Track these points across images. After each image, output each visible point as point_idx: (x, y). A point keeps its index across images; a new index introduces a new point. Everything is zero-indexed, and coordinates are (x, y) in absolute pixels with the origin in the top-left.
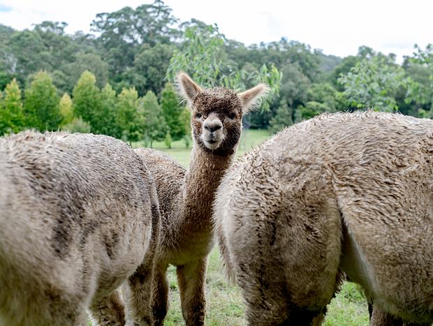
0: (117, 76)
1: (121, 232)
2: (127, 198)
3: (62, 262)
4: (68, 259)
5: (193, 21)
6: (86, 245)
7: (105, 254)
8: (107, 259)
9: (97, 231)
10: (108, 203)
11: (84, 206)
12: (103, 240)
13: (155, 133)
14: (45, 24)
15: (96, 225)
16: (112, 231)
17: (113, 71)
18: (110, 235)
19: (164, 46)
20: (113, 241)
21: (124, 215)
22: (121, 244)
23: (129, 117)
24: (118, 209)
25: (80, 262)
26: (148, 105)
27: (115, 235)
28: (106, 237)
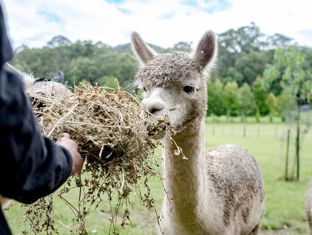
0: (224, 74)
1: (250, 208)
2: (253, 188)
3: (227, 228)
4: (229, 226)
5: (277, 34)
6: (236, 217)
7: (243, 221)
8: (244, 224)
9: (240, 209)
10: (244, 192)
11: (234, 196)
12: (242, 213)
13: (249, 112)
14: (180, 43)
15: (239, 206)
16: (246, 208)
17: (221, 71)
18: (245, 210)
19: (256, 53)
20: (246, 213)
21: (252, 198)
22: (250, 215)
23: (231, 101)
24: (249, 195)
25: (233, 227)
26: (244, 93)
27: (248, 210)
28: (243, 212)
